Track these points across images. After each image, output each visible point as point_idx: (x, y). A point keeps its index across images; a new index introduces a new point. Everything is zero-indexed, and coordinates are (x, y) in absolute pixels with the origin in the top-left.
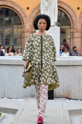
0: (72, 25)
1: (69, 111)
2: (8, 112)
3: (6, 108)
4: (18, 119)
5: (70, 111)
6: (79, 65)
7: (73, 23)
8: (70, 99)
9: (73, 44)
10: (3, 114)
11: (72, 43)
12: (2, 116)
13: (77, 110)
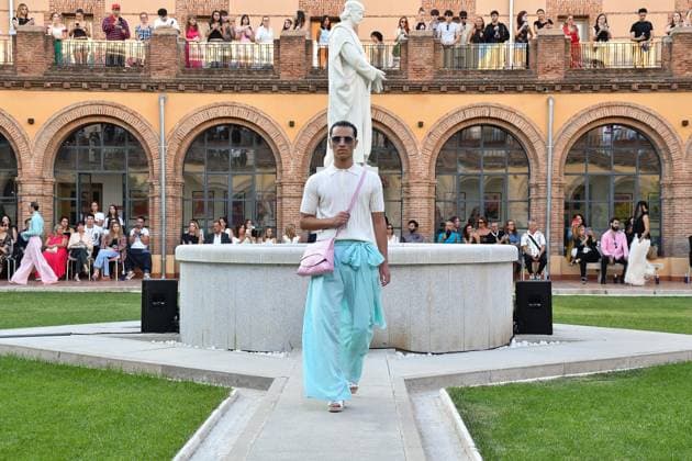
0: (404, 165)
1: (405, 380)
2: (247, 385)
3: (241, 376)
5: (409, 380)
6: (430, 265)
7: (408, 162)
8: (405, 351)
9: (409, 213)
10: (235, 390)
11: (405, 211)
12: (233, 393)
13: (426, 378)
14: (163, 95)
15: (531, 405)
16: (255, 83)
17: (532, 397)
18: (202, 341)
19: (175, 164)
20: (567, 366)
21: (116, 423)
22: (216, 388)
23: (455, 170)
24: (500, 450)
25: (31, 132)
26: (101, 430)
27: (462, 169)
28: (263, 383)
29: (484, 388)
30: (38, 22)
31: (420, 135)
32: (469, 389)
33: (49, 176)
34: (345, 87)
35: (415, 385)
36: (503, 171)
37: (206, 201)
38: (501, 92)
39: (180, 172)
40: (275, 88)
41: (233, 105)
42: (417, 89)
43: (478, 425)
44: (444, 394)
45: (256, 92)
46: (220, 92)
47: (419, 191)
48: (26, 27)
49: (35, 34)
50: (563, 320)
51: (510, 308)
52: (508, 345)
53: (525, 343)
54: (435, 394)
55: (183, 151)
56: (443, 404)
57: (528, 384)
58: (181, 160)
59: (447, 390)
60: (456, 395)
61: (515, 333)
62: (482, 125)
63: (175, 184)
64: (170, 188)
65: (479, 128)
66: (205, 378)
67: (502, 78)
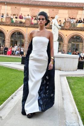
0: (63, 41)
6: (65, 57)
9: (63, 49)
14: (27, 28)
15: (78, 80)
17: (79, 79)
19: (28, 39)
21: (16, 78)
23: (71, 43)
24: (73, 87)
25: (7, 32)
26: (14, 79)
27: (72, 42)
29: (72, 77)
30: (10, 16)
31: (66, 37)
32: (69, 77)
33: (10, 40)
34: (54, 29)
35: (61, 76)
36: (79, 43)
38: (80, 31)
42: (66, 30)
43: (70, 83)
44: (65, 77)
46: (36, 28)
47: (65, 46)
48: (8, 16)
51: (77, 65)
52: (76, 70)
53: (79, 71)
60: (67, 78)
61: (78, 69)
63: (28, 42)
64: (27, 43)
65: (76, 36)
67: (80, 29)
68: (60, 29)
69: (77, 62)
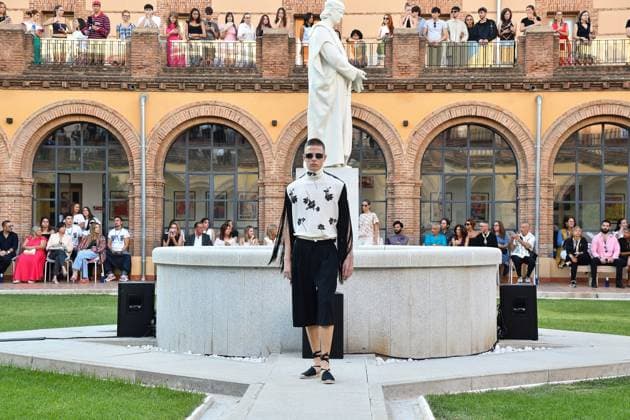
0: (389, 165)
1: (383, 387)
2: (221, 392)
3: (217, 382)
4: (249, 410)
5: (387, 387)
6: (410, 268)
7: (393, 162)
8: (385, 357)
9: (393, 214)
10: (209, 397)
11: (390, 212)
12: (206, 400)
13: (404, 385)
14: (145, 94)
16: (237, 82)
17: (513, 405)
18: (178, 345)
19: (156, 164)
20: (551, 374)
22: (190, 395)
23: (440, 171)
25: (10, 131)
27: (448, 169)
28: (238, 389)
29: (464, 396)
31: (405, 135)
32: (448, 396)
33: (28, 177)
34: (324, 87)
35: (392, 391)
36: (490, 171)
37: (187, 201)
38: (488, 90)
39: (161, 172)
40: (257, 86)
41: (215, 104)
42: (401, 88)
44: (423, 401)
45: (238, 91)
46: (201, 91)
47: (404, 191)
49: (14, 32)
50: (550, 325)
51: (494, 313)
52: (492, 350)
53: (509, 349)
54: (414, 401)
55: (164, 150)
56: (421, 412)
57: (509, 392)
58: (162, 160)
59: (426, 397)
61: (500, 337)
62: (469, 125)
63: (155, 184)
64: (151, 189)
65: (466, 126)
66: (179, 384)
67: (489, 76)
68: (360, 86)
69: (494, 296)
